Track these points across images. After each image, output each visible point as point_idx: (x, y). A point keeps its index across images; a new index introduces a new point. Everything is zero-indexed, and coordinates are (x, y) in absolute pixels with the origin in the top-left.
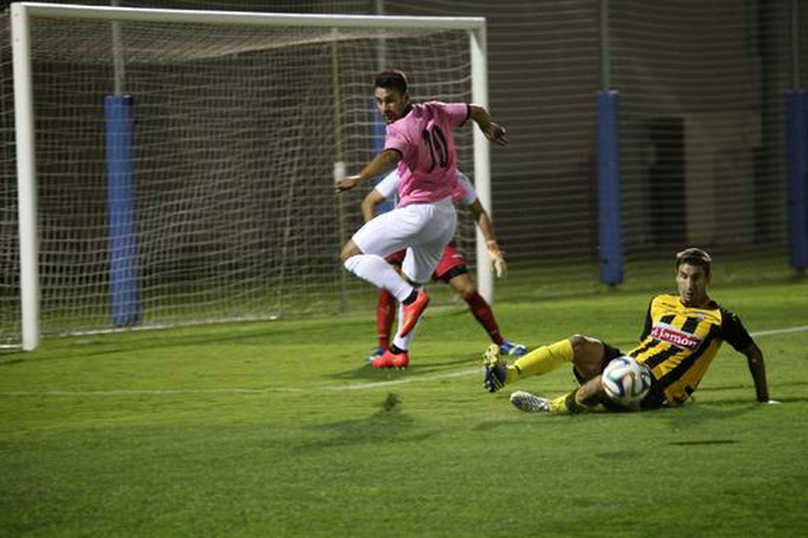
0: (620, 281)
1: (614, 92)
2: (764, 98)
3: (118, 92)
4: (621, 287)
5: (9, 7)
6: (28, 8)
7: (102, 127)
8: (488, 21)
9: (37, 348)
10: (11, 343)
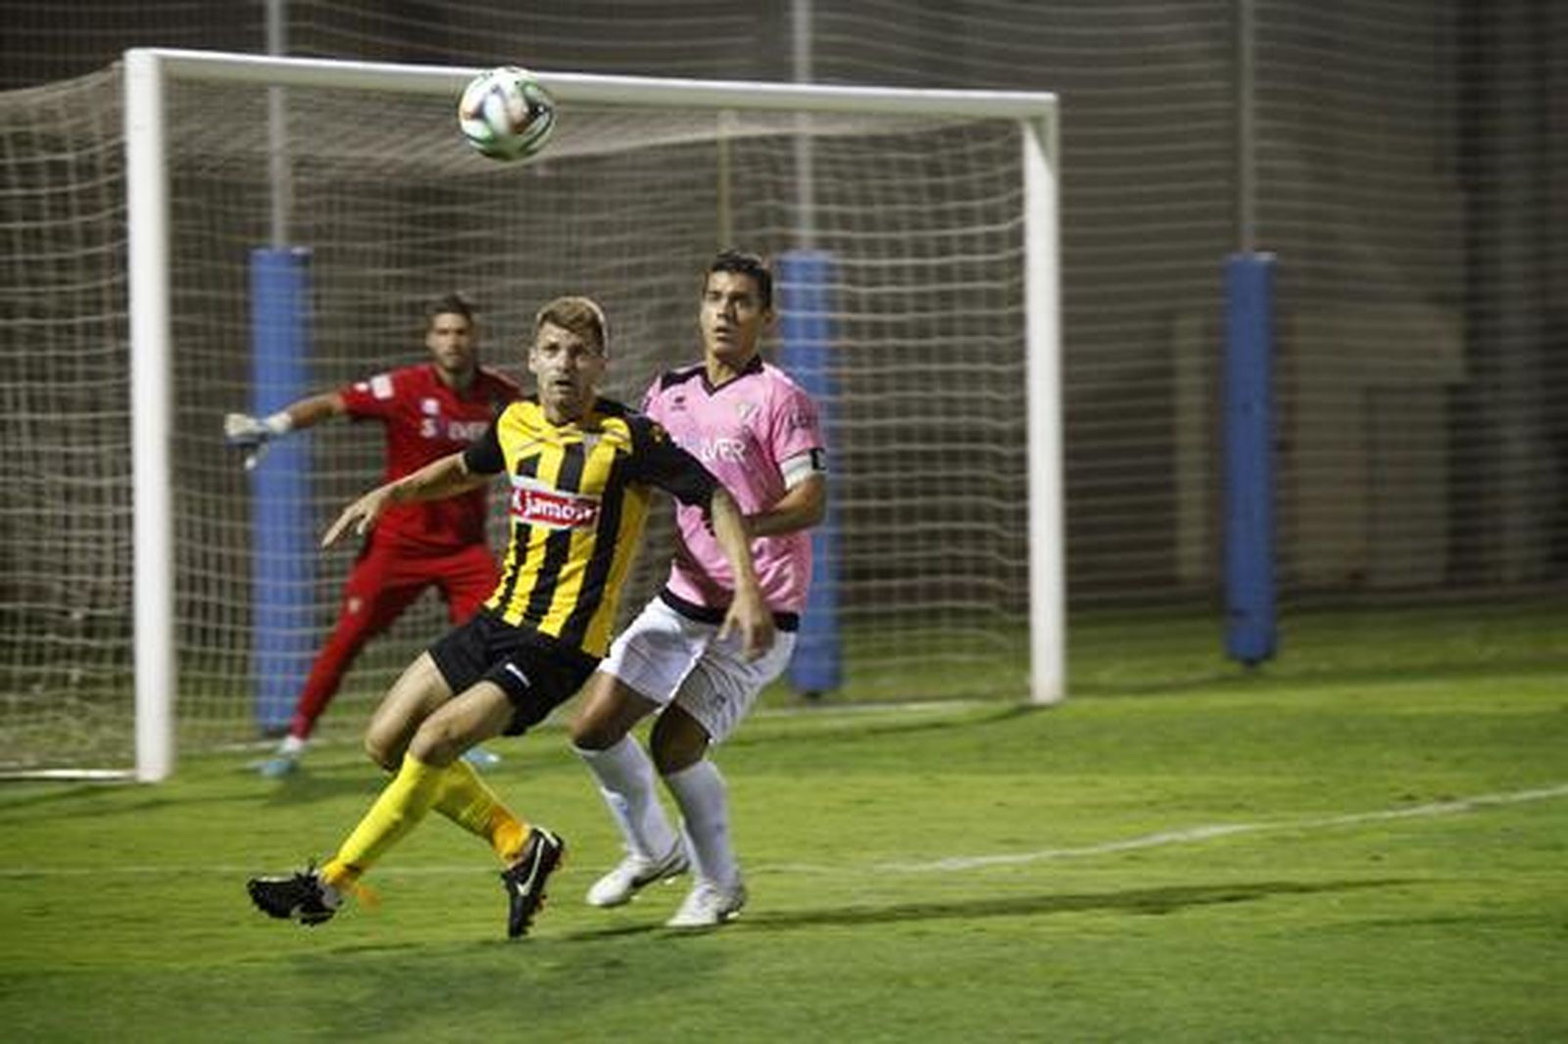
0: (1269, 655)
1: (1265, 257)
2: (1472, 280)
3: (279, 239)
4: (1267, 667)
5: (120, 58)
6: (164, 60)
7: (242, 310)
8: (1065, 102)
9: (169, 778)
10: (114, 766)
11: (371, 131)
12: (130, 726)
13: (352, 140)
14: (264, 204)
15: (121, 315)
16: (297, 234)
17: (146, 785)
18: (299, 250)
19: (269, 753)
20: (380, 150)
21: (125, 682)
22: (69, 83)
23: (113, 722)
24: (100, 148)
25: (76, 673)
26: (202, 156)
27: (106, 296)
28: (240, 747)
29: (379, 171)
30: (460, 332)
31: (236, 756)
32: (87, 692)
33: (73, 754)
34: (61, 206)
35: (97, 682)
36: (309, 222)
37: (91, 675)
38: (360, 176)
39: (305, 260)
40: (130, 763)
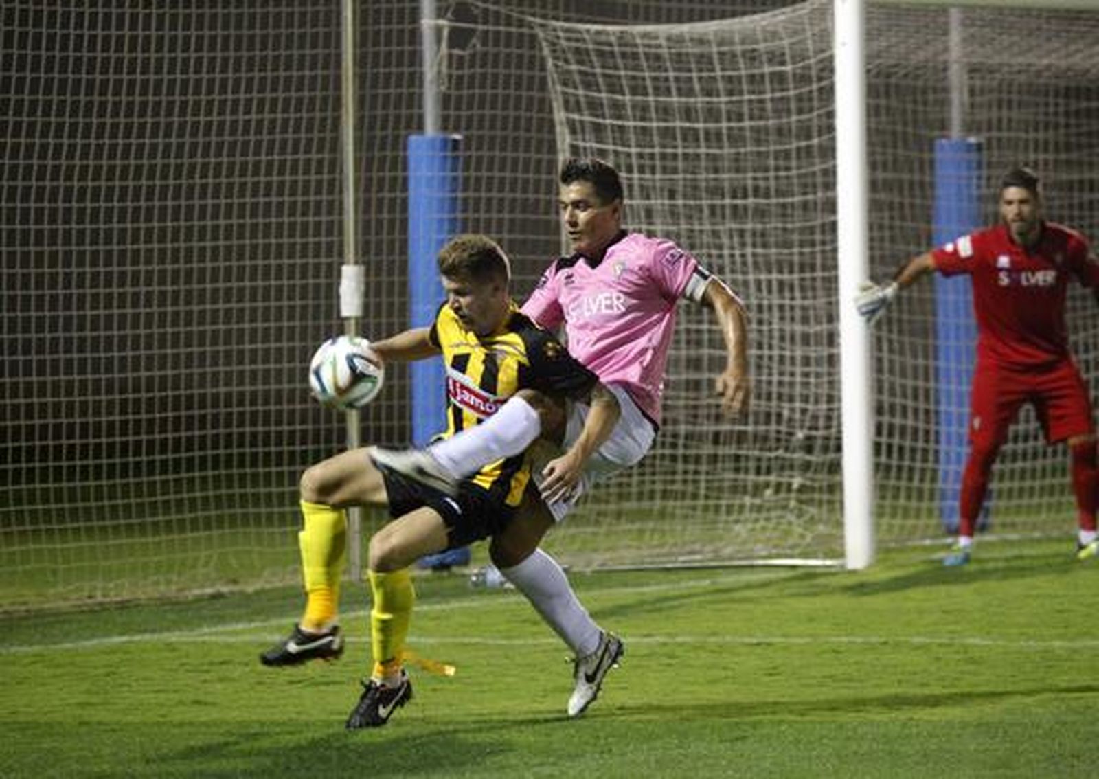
9: (870, 566)
10: (826, 556)
11: (1033, 42)
12: (840, 524)
13: (1016, 49)
14: (944, 103)
15: (830, 194)
16: (970, 127)
17: (854, 572)
18: (972, 140)
19: (949, 547)
20: (1040, 57)
21: (835, 489)
22: (788, 9)
23: (826, 523)
24: (812, 61)
25: (797, 482)
26: (896, 66)
27: (819, 180)
28: (928, 542)
29: (1039, 74)
30: (1022, 202)
31: (925, 549)
32: (804, 497)
33: (792, 547)
34: (782, 108)
35: (813, 489)
36: (982, 116)
37: (808, 483)
38: (1022, 78)
39: (979, 147)
40: (841, 555)
